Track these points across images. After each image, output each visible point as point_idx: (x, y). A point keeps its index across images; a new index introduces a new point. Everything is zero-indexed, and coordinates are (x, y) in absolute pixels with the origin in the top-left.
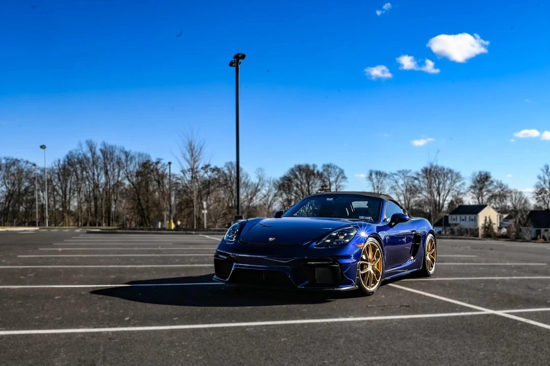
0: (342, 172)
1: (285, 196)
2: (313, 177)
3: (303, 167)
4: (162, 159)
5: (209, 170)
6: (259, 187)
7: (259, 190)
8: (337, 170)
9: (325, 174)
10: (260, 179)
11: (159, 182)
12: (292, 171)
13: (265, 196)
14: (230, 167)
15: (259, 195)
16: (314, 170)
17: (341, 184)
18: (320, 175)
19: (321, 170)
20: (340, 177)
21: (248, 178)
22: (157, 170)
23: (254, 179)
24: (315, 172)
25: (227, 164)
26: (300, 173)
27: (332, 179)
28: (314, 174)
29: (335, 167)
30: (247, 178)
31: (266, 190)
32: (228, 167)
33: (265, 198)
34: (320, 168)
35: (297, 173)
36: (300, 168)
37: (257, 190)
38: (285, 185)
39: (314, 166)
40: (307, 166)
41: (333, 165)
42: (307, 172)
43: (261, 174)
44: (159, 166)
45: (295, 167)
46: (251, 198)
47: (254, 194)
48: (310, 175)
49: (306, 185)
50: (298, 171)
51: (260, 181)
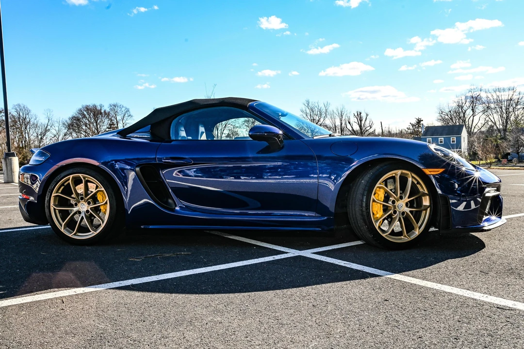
0: (128, 111)
2: (100, 117)
3: (90, 108)
6: (49, 127)
7: (49, 130)
8: (123, 109)
9: (112, 113)
10: (49, 120)
12: (80, 111)
14: (18, 109)
15: (48, 135)
16: (101, 109)
17: (127, 122)
18: (107, 114)
19: (108, 110)
20: (126, 115)
21: (37, 119)
23: (42, 120)
24: (103, 111)
26: (88, 113)
27: (119, 118)
28: (101, 113)
29: (121, 107)
31: (55, 130)
32: (16, 109)
33: (55, 137)
34: (106, 108)
35: (85, 113)
36: (87, 109)
37: (46, 130)
38: (74, 124)
39: (101, 106)
40: (95, 106)
41: (119, 105)
42: (95, 113)
43: (50, 115)
45: (83, 107)
46: (41, 138)
47: (44, 134)
48: (98, 114)
49: (95, 124)
50: (86, 111)
51: (48, 122)
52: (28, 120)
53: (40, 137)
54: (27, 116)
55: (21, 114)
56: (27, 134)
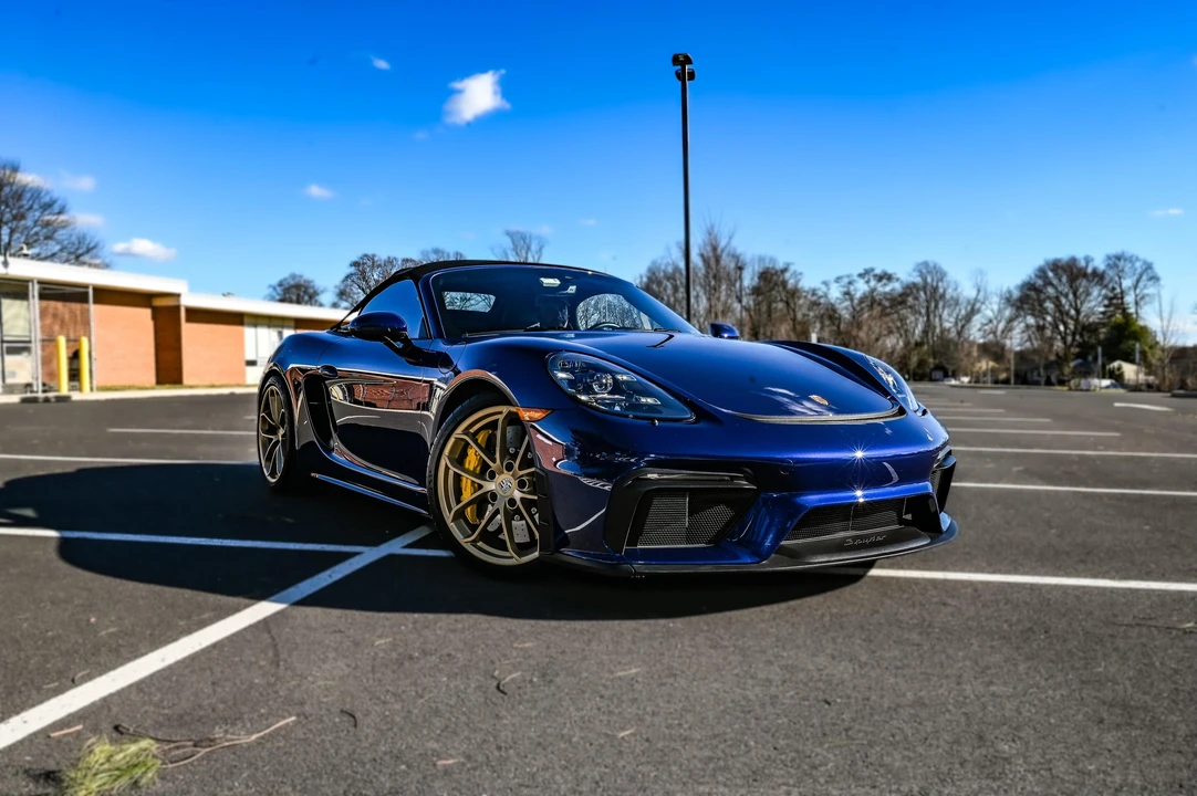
0: (1148, 267)
1: (1031, 320)
2: (1084, 282)
3: (1063, 262)
4: (793, 264)
5: (872, 278)
6: (978, 305)
7: (979, 311)
8: (1138, 264)
9: (1111, 273)
10: (979, 291)
11: (787, 303)
12: (1041, 273)
13: (991, 321)
14: (924, 271)
15: (977, 320)
16: (1087, 266)
17: (1146, 291)
18: (1098, 277)
19: (1101, 267)
20: (1144, 277)
21: (959, 290)
22: (784, 283)
23: (968, 292)
24: (1089, 270)
25: (919, 265)
26: (1056, 274)
27: (1127, 283)
28: (1085, 275)
29: (1131, 260)
30: (956, 289)
31: (992, 310)
32: (920, 272)
33: (990, 325)
34: (1099, 263)
35: (1051, 274)
36: (1056, 266)
37: (973, 312)
38: (1028, 298)
39: (1088, 260)
40: (1073, 260)
41: (1127, 255)
42: (1072, 272)
43: (982, 280)
44: (787, 275)
45: (1047, 263)
46: (963, 327)
47: (968, 318)
48: (1077, 277)
49: (1071, 296)
50: (1052, 270)
51: (978, 294)
52: (941, 290)
53: (960, 324)
54: (940, 284)
55: (929, 280)
56: (937, 320)
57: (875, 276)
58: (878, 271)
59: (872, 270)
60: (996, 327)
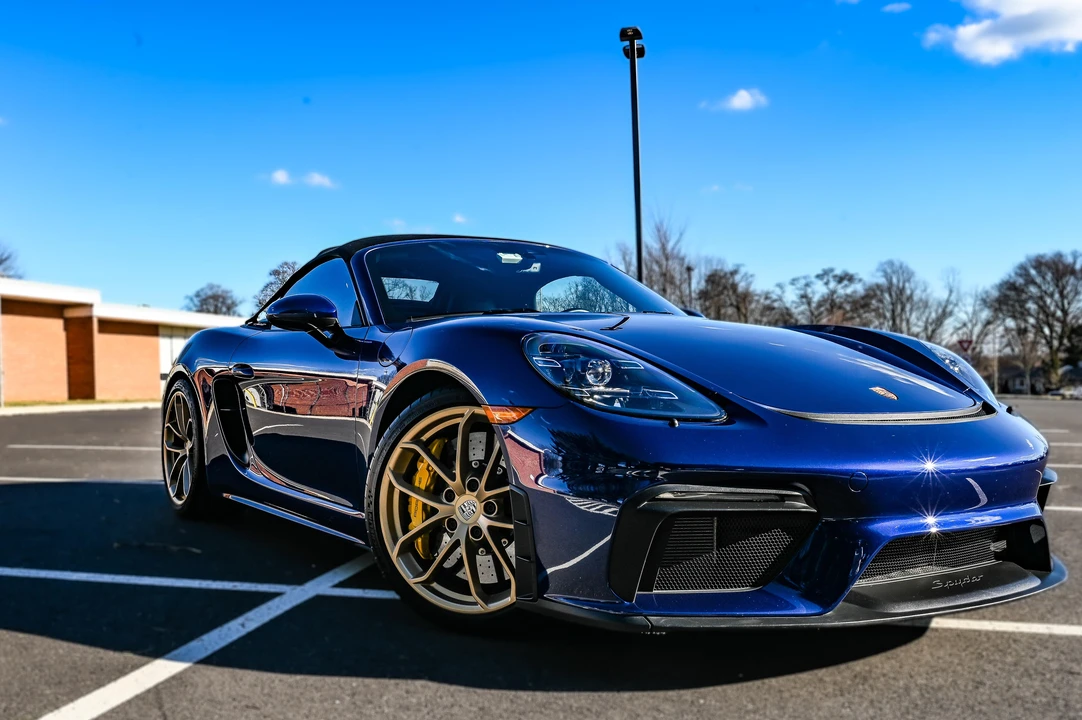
1: (1011, 323)
2: (1072, 280)
3: (1047, 258)
4: (743, 265)
5: (831, 279)
6: (950, 307)
7: (951, 313)
10: (951, 292)
11: (738, 308)
12: (1023, 270)
13: (965, 325)
14: (889, 271)
15: (949, 324)
16: (1075, 263)
21: (929, 291)
22: (734, 287)
23: (938, 293)
24: (1078, 266)
25: (882, 264)
26: (1039, 272)
28: (1073, 272)
30: (925, 290)
31: (966, 313)
32: (885, 272)
33: (965, 329)
35: (1033, 272)
36: (1039, 263)
37: (944, 314)
38: (1008, 299)
39: (1076, 256)
40: (1059, 256)
42: (1058, 269)
43: (954, 280)
44: (737, 278)
45: (1029, 260)
46: (933, 331)
47: (939, 321)
48: (1064, 275)
49: (1057, 296)
50: (1035, 268)
51: (950, 295)
52: (908, 292)
53: (930, 329)
54: (907, 285)
55: (895, 280)
56: (904, 324)
57: (835, 276)
58: (838, 272)
59: (832, 270)
60: (971, 332)
